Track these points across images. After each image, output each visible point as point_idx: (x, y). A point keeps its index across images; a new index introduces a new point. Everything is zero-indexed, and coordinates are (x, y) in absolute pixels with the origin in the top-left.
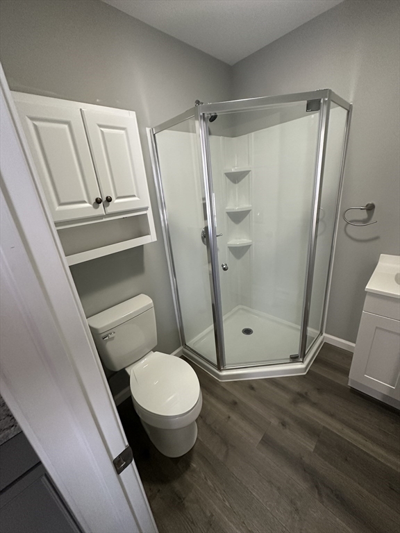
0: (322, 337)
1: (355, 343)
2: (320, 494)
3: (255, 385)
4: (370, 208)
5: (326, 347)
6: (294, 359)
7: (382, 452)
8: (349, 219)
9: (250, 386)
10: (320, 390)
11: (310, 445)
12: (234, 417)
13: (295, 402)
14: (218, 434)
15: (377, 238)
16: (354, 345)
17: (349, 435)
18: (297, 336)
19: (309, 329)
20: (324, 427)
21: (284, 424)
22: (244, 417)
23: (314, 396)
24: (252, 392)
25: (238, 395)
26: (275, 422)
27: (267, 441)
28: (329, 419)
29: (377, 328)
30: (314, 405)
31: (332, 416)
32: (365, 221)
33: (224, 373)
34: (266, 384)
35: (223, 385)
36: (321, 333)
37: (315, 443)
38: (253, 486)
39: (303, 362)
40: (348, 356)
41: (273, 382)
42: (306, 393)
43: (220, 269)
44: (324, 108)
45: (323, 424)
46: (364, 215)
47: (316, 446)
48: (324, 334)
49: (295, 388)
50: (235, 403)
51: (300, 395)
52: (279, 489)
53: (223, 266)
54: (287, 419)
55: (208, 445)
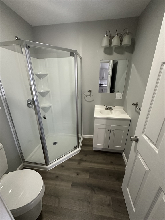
0: (82, 136)
1: (93, 135)
2: (94, 191)
3: (63, 165)
4: (90, 91)
5: (84, 139)
6: (76, 148)
7: (105, 166)
8: (85, 95)
9: (62, 166)
10: (86, 155)
11: (87, 176)
12: (58, 183)
13: (79, 163)
14: (53, 195)
15: (93, 100)
16: (93, 136)
17: (97, 166)
18: (76, 138)
19: (79, 135)
20: (90, 167)
21: (78, 174)
22: (62, 180)
23: (85, 158)
24: (63, 168)
25: (57, 172)
26: (74, 175)
27: (74, 185)
28: (91, 164)
29: (98, 128)
30: (85, 161)
31: (91, 162)
32: (90, 95)
33: (49, 166)
34: (68, 162)
35: (49, 172)
36: (82, 135)
37: (89, 175)
38: (73, 207)
39: (79, 147)
40: (92, 140)
41: (70, 160)
42: (82, 158)
43: (43, 119)
44: (76, 56)
45: (89, 167)
46: (89, 93)
47: (90, 176)
48: (83, 135)
49: (78, 158)
50: (57, 177)
51: (80, 160)
52: (82, 200)
53: (43, 117)
54: (79, 171)
55: (49, 204)
